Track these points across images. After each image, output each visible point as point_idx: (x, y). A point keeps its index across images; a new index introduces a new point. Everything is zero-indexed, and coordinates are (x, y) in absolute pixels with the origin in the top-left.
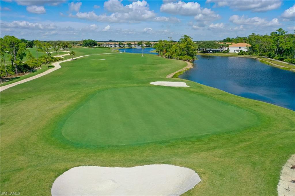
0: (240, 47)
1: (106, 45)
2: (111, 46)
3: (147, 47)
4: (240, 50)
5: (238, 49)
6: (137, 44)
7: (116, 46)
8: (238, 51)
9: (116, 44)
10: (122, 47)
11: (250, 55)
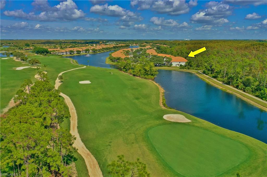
0: (180, 62)
1: (58, 53)
2: (63, 53)
3: (93, 53)
4: (180, 64)
5: (178, 63)
6: (85, 50)
7: (67, 53)
8: (178, 65)
9: (67, 52)
10: (72, 54)
11: (188, 69)
